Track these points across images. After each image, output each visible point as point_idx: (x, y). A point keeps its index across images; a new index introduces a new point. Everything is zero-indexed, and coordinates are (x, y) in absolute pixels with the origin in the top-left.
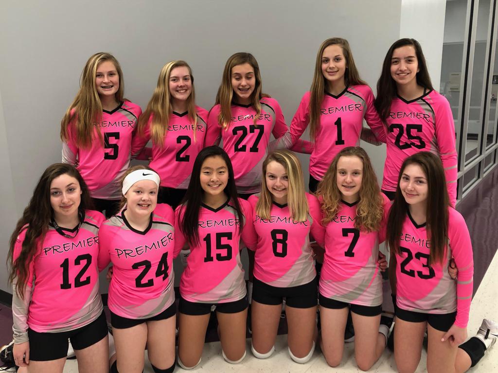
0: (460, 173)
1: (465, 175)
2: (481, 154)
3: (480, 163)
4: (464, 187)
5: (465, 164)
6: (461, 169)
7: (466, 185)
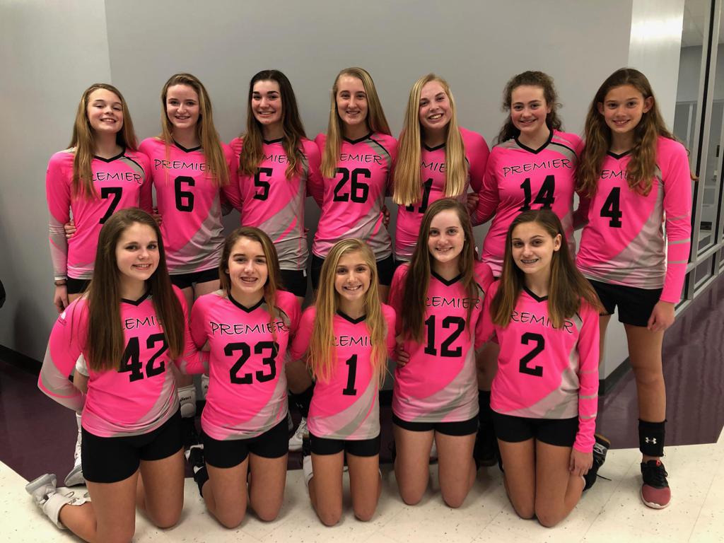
0: (691, 264)
1: (699, 267)
2: (716, 242)
3: (714, 255)
4: (696, 283)
5: (699, 252)
6: (692, 260)
7: (698, 281)
